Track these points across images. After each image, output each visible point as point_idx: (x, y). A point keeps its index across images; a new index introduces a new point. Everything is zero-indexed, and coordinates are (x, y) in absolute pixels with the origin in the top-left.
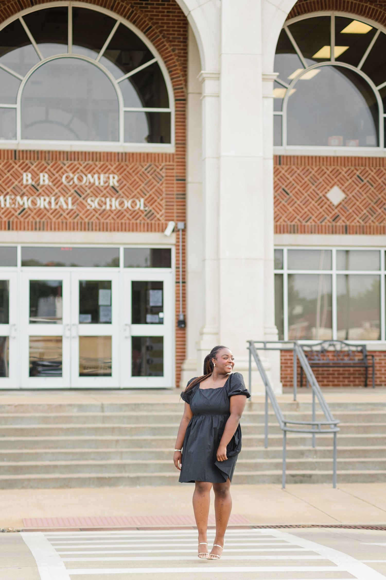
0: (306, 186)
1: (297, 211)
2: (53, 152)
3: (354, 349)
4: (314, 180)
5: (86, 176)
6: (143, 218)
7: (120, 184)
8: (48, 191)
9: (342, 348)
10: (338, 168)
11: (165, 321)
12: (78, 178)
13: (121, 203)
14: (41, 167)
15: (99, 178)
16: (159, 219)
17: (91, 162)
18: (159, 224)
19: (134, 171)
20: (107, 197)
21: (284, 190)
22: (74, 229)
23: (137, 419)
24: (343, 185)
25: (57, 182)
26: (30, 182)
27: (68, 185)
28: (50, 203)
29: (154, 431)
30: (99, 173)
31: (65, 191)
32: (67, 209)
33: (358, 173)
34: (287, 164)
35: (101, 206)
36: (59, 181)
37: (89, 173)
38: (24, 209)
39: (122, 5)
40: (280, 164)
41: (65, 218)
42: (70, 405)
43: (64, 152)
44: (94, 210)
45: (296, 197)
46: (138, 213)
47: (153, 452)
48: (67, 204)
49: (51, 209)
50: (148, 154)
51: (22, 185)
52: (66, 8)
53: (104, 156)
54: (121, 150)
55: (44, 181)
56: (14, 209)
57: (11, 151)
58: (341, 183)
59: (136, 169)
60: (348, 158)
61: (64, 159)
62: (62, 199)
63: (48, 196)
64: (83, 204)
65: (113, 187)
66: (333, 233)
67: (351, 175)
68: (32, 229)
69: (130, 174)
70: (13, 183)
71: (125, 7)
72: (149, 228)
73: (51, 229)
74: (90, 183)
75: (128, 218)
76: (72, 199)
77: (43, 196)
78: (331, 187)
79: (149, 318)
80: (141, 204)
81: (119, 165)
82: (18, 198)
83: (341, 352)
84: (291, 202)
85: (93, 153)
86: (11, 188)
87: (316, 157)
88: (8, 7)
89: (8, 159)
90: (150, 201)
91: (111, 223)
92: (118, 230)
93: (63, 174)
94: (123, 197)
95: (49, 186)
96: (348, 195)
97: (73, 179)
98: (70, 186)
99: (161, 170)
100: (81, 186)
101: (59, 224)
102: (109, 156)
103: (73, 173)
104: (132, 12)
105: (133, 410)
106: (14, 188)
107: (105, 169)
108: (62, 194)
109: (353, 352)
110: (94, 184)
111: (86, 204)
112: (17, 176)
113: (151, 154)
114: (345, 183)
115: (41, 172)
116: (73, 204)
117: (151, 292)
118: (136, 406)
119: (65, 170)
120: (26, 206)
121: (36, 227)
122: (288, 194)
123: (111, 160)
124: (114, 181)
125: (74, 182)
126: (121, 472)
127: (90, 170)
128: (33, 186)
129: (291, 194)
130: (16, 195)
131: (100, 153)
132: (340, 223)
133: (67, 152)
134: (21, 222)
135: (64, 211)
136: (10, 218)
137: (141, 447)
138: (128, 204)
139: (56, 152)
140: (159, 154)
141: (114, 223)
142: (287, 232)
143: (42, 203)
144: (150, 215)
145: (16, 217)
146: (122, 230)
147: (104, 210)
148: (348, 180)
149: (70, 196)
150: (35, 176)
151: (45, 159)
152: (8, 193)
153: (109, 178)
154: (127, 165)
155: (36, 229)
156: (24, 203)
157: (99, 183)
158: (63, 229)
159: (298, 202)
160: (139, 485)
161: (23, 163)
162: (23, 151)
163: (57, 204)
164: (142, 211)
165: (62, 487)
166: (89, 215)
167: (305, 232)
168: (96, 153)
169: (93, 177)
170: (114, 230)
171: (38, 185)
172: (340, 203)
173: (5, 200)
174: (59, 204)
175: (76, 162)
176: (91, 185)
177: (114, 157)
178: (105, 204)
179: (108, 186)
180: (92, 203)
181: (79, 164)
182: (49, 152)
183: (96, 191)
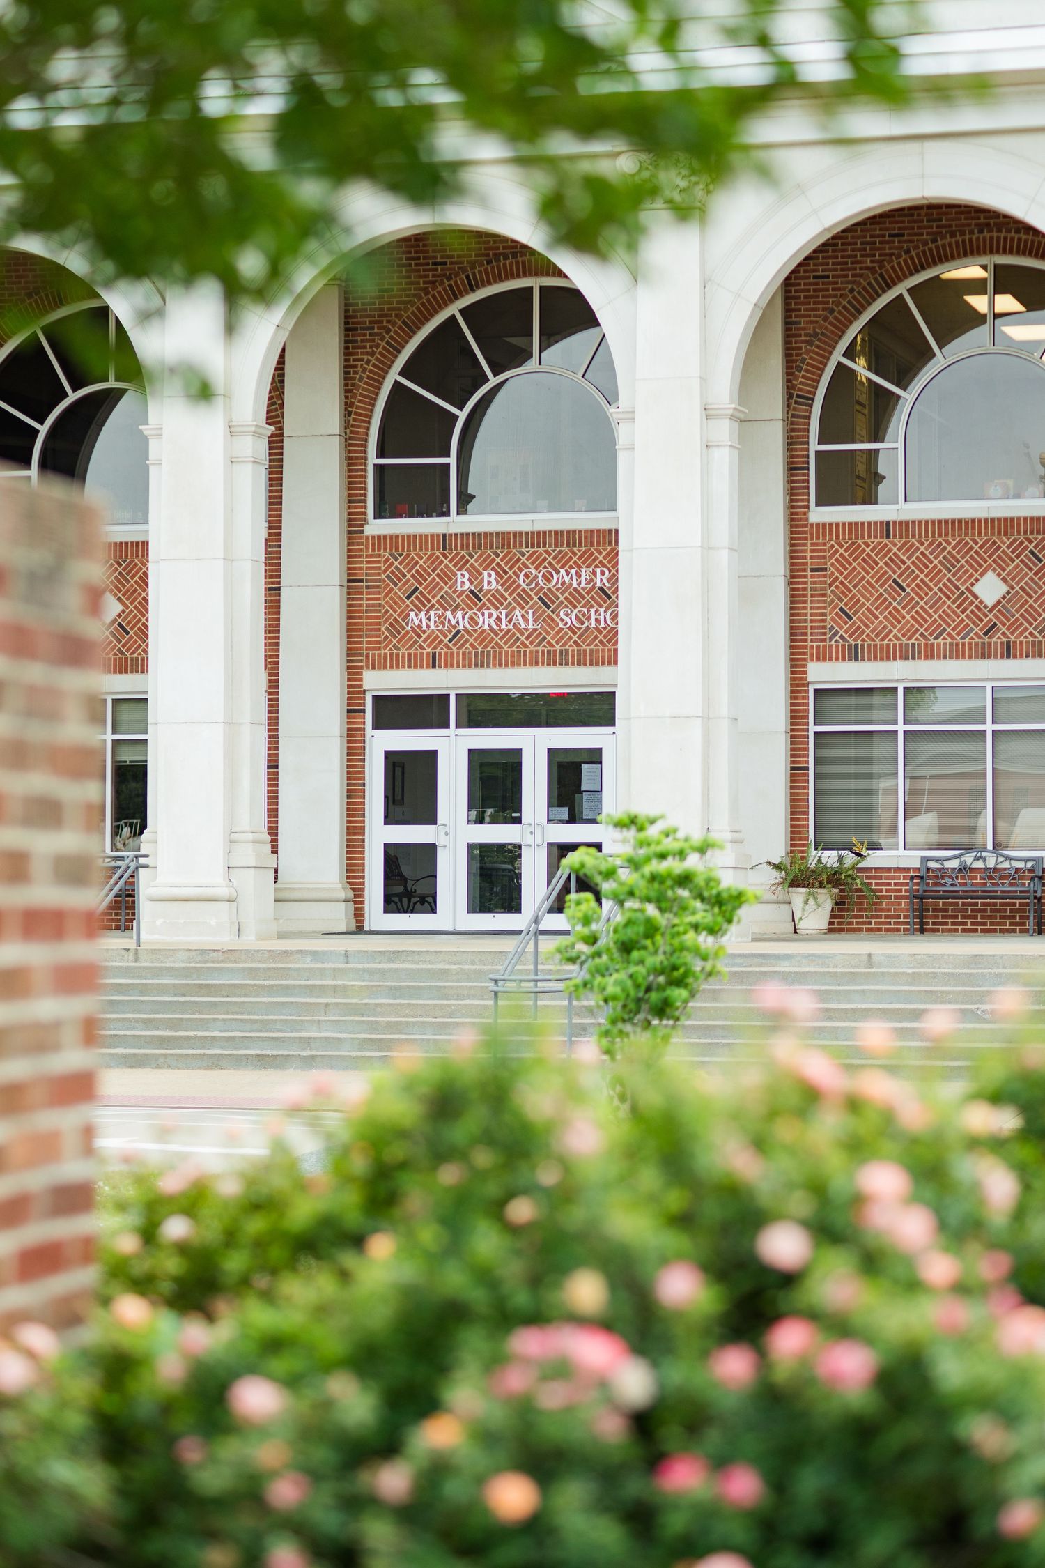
0: (935, 574)
1: (919, 619)
2: (503, 534)
3: (1021, 865)
4: (950, 563)
5: (558, 572)
7: (612, 584)
8: (497, 600)
9: (997, 863)
10: (994, 538)
12: (544, 575)
13: (615, 617)
14: (485, 560)
15: (579, 575)
17: (565, 549)
20: (592, 606)
21: (895, 581)
22: (537, 664)
24: (1004, 570)
25: (510, 585)
26: (467, 585)
27: (527, 588)
28: (499, 619)
29: (394, 991)
30: (579, 567)
31: (523, 599)
32: (527, 629)
33: (1031, 547)
34: (901, 537)
35: (583, 623)
36: (514, 581)
37: (562, 567)
38: (459, 632)
40: (888, 537)
41: (523, 643)
42: (300, 952)
43: (521, 533)
44: (569, 628)
45: (917, 594)
48: (527, 621)
49: (501, 630)
51: (455, 592)
52: (530, 289)
53: (586, 537)
54: (614, 526)
55: (489, 582)
56: (441, 631)
57: (438, 535)
58: (999, 567)
60: (1012, 520)
61: (521, 546)
62: (517, 613)
63: (497, 609)
64: (553, 620)
65: (601, 589)
66: (983, 657)
67: (1018, 549)
68: (470, 666)
70: (442, 588)
73: (500, 665)
74: (564, 583)
76: (534, 614)
77: (488, 609)
78: (982, 575)
81: (612, 550)
82: (449, 614)
83: (996, 870)
84: (909, 604)
85: (568, 532)
86: (438, 597)
87: (953, 522)
88: (434, 296)
89: (432, 549)
91: (597, 651)
93: (521, 570)
94: (618, 606)
95: (497, 590)
96: (1013, 588)
97: (536, 577)
98: (532, 590)
100: (549, 589)
101: (513, 656)
102: (596, 536)
103: (536, 568)
105: (391, 961)
106: (442, 597)
107: (587, 559)
108: (519, 604)
109: (1017, 870)
110: (571, 585)
111: (558, 620)
112: (447, 577)
114: (1008, 565)
115: (485, 569)
116: (535, 621)
118: (396, 954)
119: (524, 564)
120: (461, 627)
121: (478, 661)
122: (904, 590)
123: (598, 543)
124: (602, 578)
125: (537, 584)
126: (305, 1049)
127: (564, 562)
128: (472, 592)
129: (908, 590)
130: (446, 610)
131: (580, 532)
132: (997, 639)
133: (527, 533)
134: (452, 654)
135: (522, 634)
136: (435, 648)
137: (362, 1015)
139: (509, 533)
141: (604, 651)
142: (901, 657)
143: (486, 621)
145: (446, 645)
147: (588, 628)
148: (1013, 561)
149: (531, 608)
150: (475, 575)
151: (491, 547)
152: (433, 606)
153: (594, 573)
155: (476, 666)
156: (458, 622)
157: (579, 584)
158: (519, 665)
159: (922, 603)
161: (457, 554)
162: (456, 535)
163: (510, 621)
165: (209, 1068)
166: (562, 638)
167: (932, 657)
168: (574, 532)
169: (568, 573)
170: (603, 663)
171: (480, 591)
172: (999, 602)
173: (429, 619)
174: (514, 621)
175: (541, 550)
176: (566, 587)
177: (604, 537)
178: (589, 618)
179: (594, 587)
180: (567, 617)
181: (547, 552)
182: (497, 534)
183: (574, 598)
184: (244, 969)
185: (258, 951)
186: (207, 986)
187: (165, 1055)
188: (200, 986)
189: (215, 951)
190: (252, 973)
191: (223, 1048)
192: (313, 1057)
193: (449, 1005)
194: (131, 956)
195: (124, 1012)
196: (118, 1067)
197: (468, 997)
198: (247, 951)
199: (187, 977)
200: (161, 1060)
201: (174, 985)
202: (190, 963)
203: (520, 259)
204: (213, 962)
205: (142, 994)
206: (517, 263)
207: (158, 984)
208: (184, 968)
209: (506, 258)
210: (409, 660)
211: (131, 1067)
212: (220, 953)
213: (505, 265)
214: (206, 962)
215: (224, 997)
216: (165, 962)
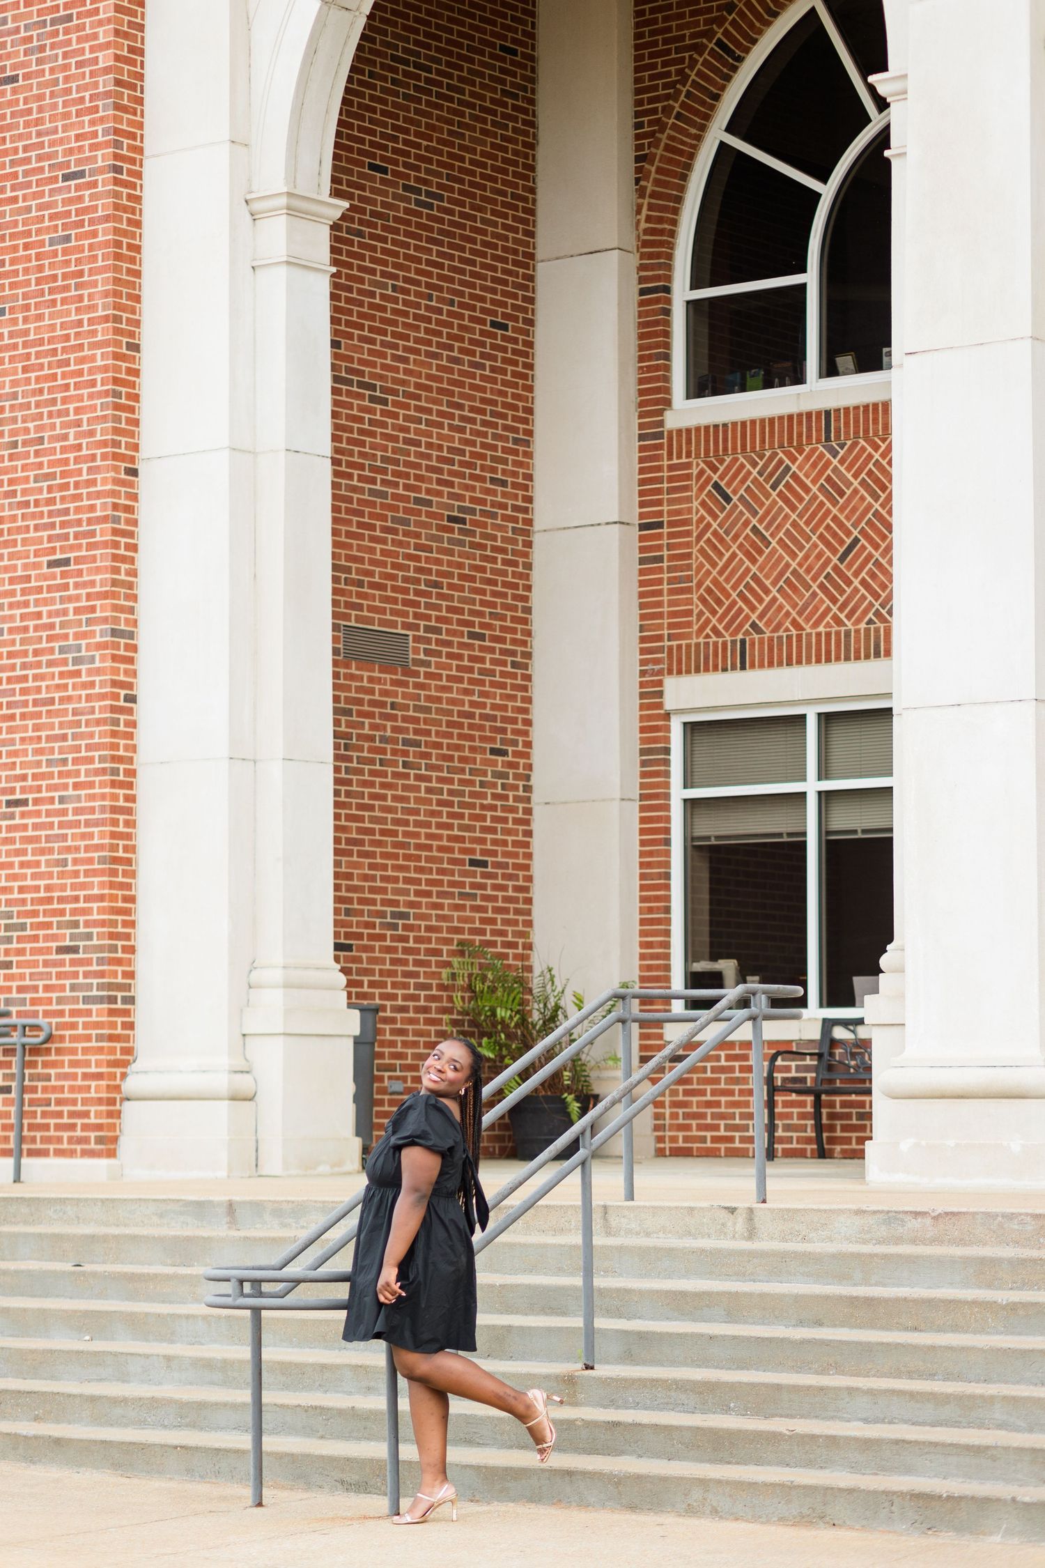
184: (966, 1261)
185: (1011, 1217)
186: (869, 1302)
188: (853, 1301)
189: (917, 1214)
190: (985, 1270)
191: (854, 1468)
194: (740, 1224)
195: (673, 1363)
196: (603, 1506)
198: (987, 1215)
199: (842, 1278)
200: (696, 1494)
201: (797, 1298)
202: (865, 1242)
204: (914, 1241)
205: (731, 1317)
207: (762, 1296)
208: (834, 1256)
211: (632, 1508)
212: (928, 1221)
214: (898, 1240)
215: (906, 1329)
216: (810, 1241)
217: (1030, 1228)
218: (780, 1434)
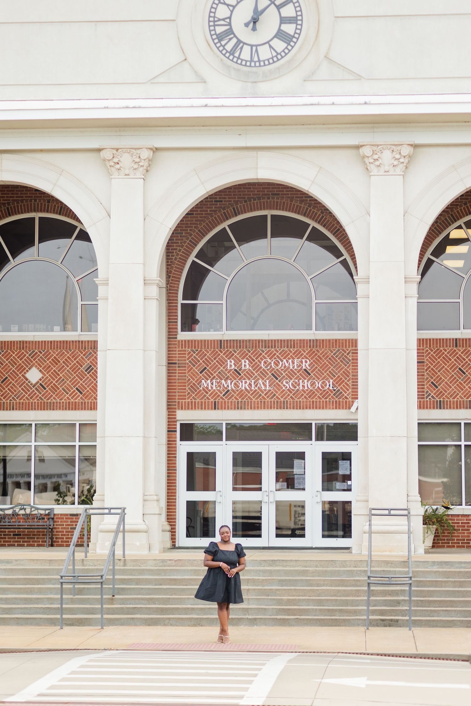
2: (253, 340)
5: (282, 361)
6: (332, 397)
7: (312, 368)
8: (249, 375)
11: (353, 488)
12: (274, 363)
13: (313, 384)
14: (243, 354)
15: (293, 363)
16: (346, 397)
17: (286, 349)
18: (346, 402)
19: (324, 356)
20: (300, 379)
21: (460, 369)
22: (271, 408)
23: (271, 572)
25: (256, 367)
26: (233, 367)
27: (266, 369)
28: (250, 384)
29: (282, 582)
30: (293, 358)
31: (263, 374)
32: (265, 390)
34: (463, 347)
35: (295, 387)
36: (259, 365)
37: (284, 358)
38: (228, 391)
39: (313, 212)
40: (456, 346)
41: (263, 397)
43: (262, 340)
44: (288, 390)
45: (470, 376)
46: (328, 392)
47: (274, 599)
48: (265, 386)
49: (251, 390)
50: (336, 340)
51: (226, 370)
52: (266, 216)
53: (297, 343)
54: (312, 338)
55: (245, 365)
56: (219, 390)
57: (217, 341)
59: (326, 354)
61: (262, 347)
62: (260, 381)
63: (249, 379)
64: (279, 385)
65: (305, 370)
68: (235, 409)
69: (321, 358)
70: (219, 368)
71: (316, 213)
72: (337, 406)
73: (251, 408)
74: (285, 366)
75: (319, 397)
76: (269, 382)
77: (244, 379)
79: (338, 485)
80: (330, 384)
81: (311, 350)
82: (223, 381)
84: (468, 380)
85: (288, 340)
86: (217, 373)
88: (215, 218)
89: (214, 348)
90: (339, 381)
91: (303, 402)
92: (310, 408)
93: (262, 360)
94: (314, 379)
95: (249, 370)
97: (270, 363)
98: (268, 370)
99: (348, 354)
100: (277, 370)
101: (258, 404)
102: (302, 343)
103: (270, 359)
104: (323, 217)
106: (219, 373)
107: (298, 354)
108: (261, 377)
110: (289, 367)
111: (282, 386)
112: (222, 362)
113: (339, 340)
115: (242, 359)
116: (270, 386)
117: (341, 462)
119: (264, 356)
120: (230, 388)
121: (239, 406)
122: (465, 373)
123: (304, 347)
124: (306, 365)
125: (271, 367)
126: (245, 615)
127: (285, 356)
128: (235, 370)
129: (467, 373)
130: (221, 379)
131: (294, 340)
133: (265, 341)
134: (225, 402)
135: (263, 392)
136: (215, 399)
137: (268, 596)
138: (318, 384)
139: (256, 340)
140: (346, 340)
141: (307, 402)
142: (464, 408)
143: (243, 385)
144: (338, 394)
145: (222, 398)
146: (313, 408)
147: (298, 390)
149: (268, 379)
150: (237, 362)
151: (246, 348)
152: (214, 377)
153: (302, 362)
154: (318, 351)
155: (238, 408)
156: (228, 386)
157: (293, 367)
158: (261, 408)
160: (256, 625)
161: (228, 351)
162: (227, 341)
163: (256, 386)
164: (330, 390)
165: (194, 625)
166: (284, 395)
168: (291, 340)
169: (287, 362)
170: (306, 408)
171: (240, 370)
173: (212, 384)
174: (258, 386)
175: (273, 349)
176: (286, 369)
177: (307, 343)
178: (299, 385)
179: (301, 369)
180: (287, 384)
181: (276, 350)
182: (250, 340)
183: (291, 374)
184: (191, 570)
185: (195, 560)
186: (175, 580)
187: (169, 619)
188: (171, 579)
189: (170, 560)
191: (198, 614)
192: (255, 619)
193: (318, 590)
195: (130, 595)
196: (141, 625)
197: (324, 585)
198: (189, 560)
199: (159, 575)
200: (167, 621)
201: (156, 579)
202: (156, 567)
203: (262, 201)
204: (169, 566)
205: (137, 584)
206: (260, 202)
207: (146, 579)
208: (157, 570)
209: (255, 200)
210: (202, 405)
211: (149, 625)
212: (173, 562)
213: (254, 203)
214: (165, 566)
215: (184, 585)
216: (141, 567)
217: (199, 563)
218: (180, 608)
